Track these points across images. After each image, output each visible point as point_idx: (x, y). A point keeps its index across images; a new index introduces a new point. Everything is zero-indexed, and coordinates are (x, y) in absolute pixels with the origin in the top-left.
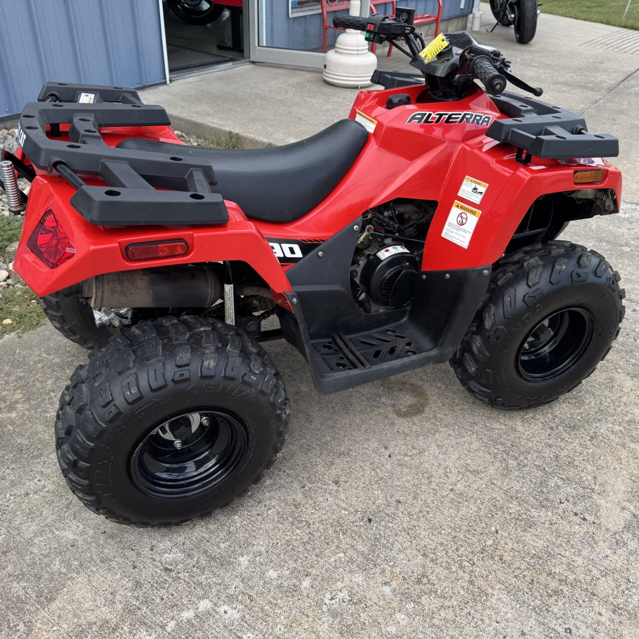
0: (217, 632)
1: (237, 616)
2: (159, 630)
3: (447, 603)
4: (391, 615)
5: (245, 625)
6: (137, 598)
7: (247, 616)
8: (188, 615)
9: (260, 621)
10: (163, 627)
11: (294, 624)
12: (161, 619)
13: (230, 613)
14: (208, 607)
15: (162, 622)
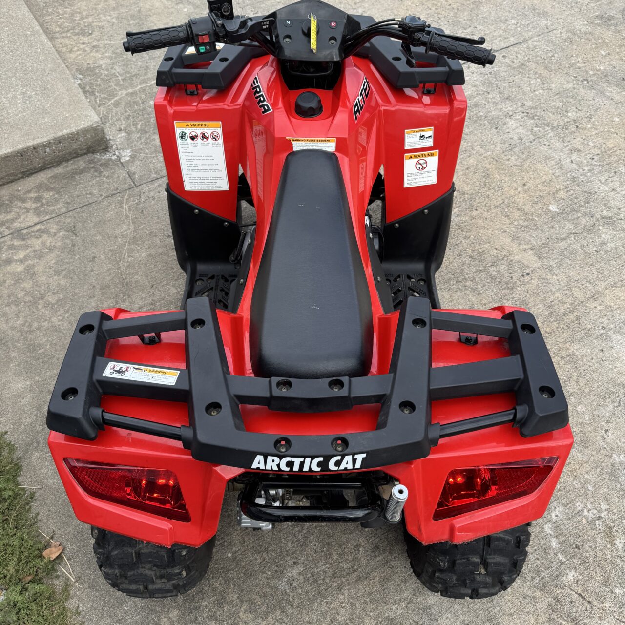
0: (572, 526)
1: (561, 509)
2: (564, 567)
3: (575, 378)
4: (577, 413)
5: (570, 505)
6: (533, 578)
7: (564, 502)
8: (554, 543)
9: (568, 494)
10: (562, 563)
11: (575, 474)
12: (555, 563)
13: (558, 513)
14: (551, 527)
15: (557, 563)
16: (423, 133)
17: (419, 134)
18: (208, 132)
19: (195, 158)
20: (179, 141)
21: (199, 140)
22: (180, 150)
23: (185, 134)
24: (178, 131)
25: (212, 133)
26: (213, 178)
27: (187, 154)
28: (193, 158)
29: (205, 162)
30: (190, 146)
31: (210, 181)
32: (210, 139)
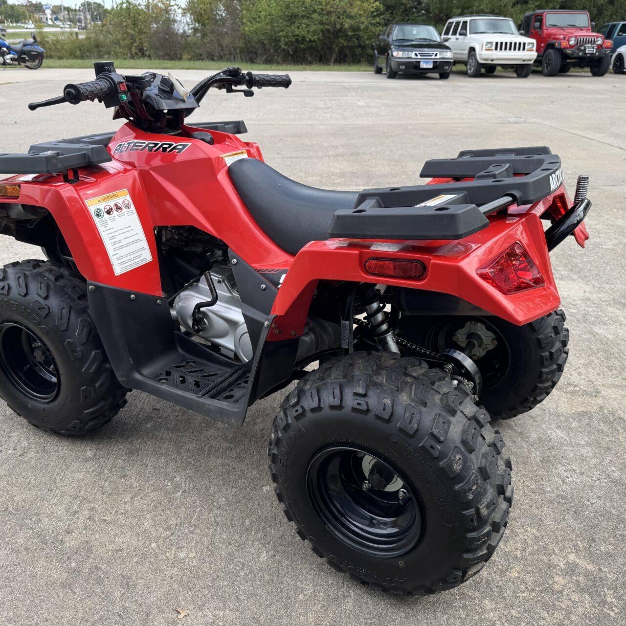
18: (120, 201)
19: (117, 233)
20: (96, 220)
21: (115, 213)
22: (101, 229)
23: (100, 210)
24: (92, 210)
25: (123, 202)
26: (138, 251)
27: (109, 232)
28: (115, 234)
29: (127, 235)
30: (109, 222)
31: (136, 255)
32: (123, 208)
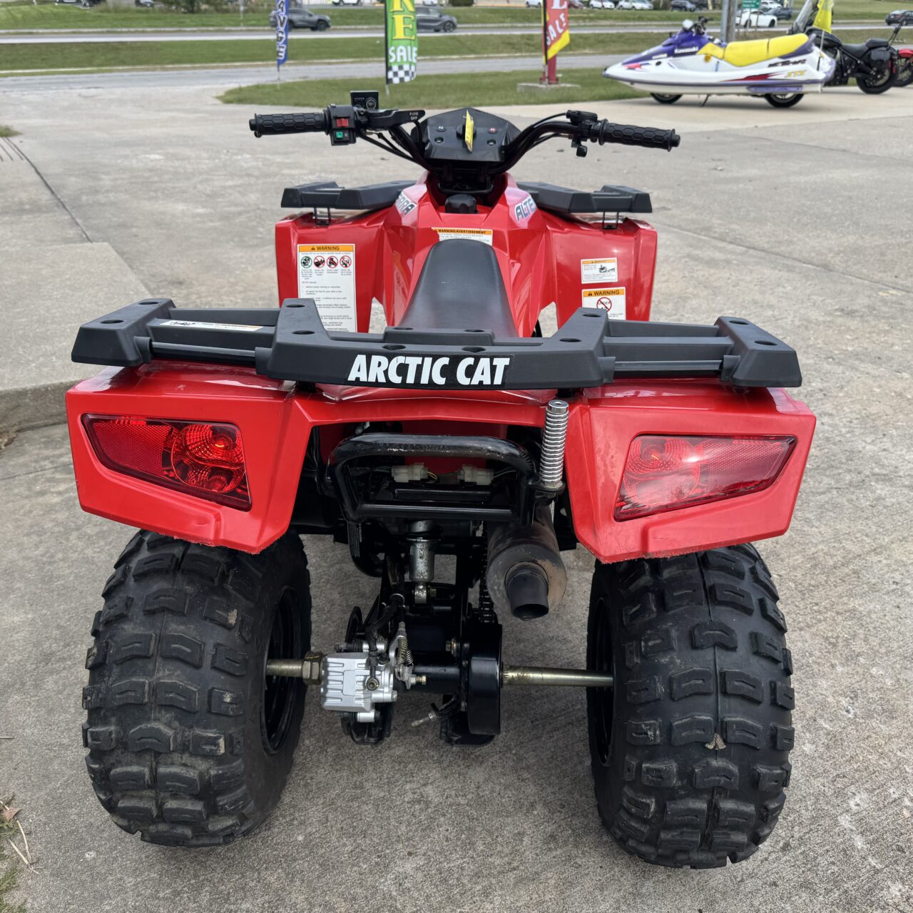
0: (886, 819)
1: (865, 796)
2: (880, 876)
5: (878, 791)
6: (828, 891)
7: (867, 786)
8: (859, 842)
9: (873, 776)
10: (877, 871)
11: (880, 751)
12: (864, 870)
13: (859, 801)
14: (850, 819)
15: (868, 871)
16: (604, 265)
17: (598, 266)
18: (338, 256)
19: (318, 289)
20: (300, 268)
21: (325, 267)
22: (301, 279)
23: (309, 259)
24: (301, 256)
25: (343, 258)
26: (338, 317)
27: (309, 285)
28: (315, 289)
29: (329, 295)
30: (314, 274)
31: (334, 321)
32: (339, 265)
